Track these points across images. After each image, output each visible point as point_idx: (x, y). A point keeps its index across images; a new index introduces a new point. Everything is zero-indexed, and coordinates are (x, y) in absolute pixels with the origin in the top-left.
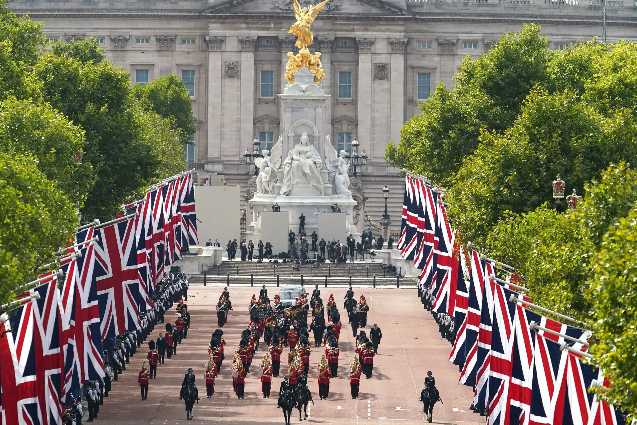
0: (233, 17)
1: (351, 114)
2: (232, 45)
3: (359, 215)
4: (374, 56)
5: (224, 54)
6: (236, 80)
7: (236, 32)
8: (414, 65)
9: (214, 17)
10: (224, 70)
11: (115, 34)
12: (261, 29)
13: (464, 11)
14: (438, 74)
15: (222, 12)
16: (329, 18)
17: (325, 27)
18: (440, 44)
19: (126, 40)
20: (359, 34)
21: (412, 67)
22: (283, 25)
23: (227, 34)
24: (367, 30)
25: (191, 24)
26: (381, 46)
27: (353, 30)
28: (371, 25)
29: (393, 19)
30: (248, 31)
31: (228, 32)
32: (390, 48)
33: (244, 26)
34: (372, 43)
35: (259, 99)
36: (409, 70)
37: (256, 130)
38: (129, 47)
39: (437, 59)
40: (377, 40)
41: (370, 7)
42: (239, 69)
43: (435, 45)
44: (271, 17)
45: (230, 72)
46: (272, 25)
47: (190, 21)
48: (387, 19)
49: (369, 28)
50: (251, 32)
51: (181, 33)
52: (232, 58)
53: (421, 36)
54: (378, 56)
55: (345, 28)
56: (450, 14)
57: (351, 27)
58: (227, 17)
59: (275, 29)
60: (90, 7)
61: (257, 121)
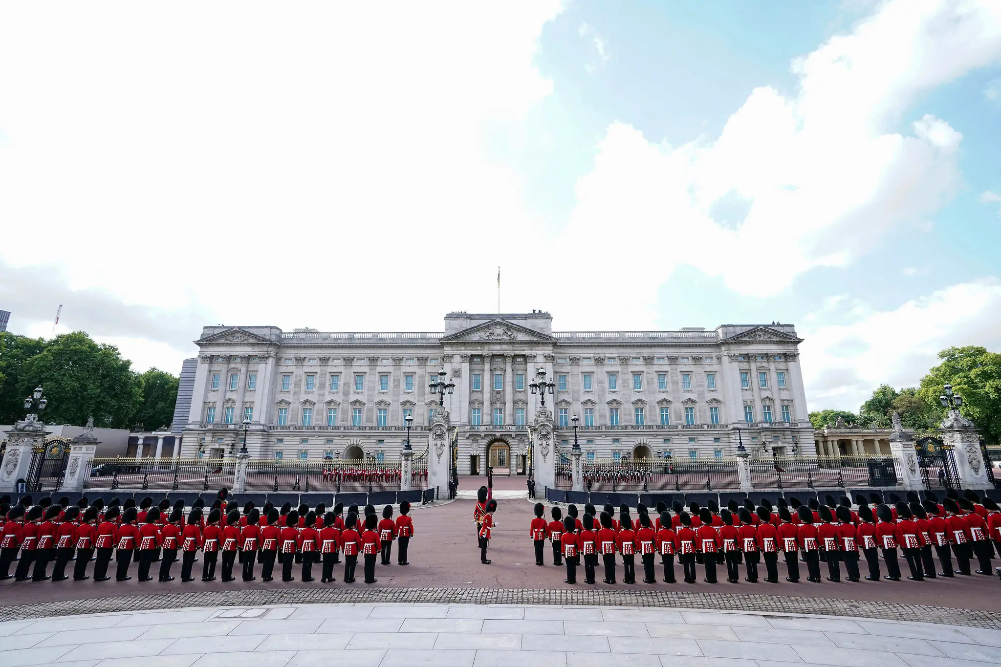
0: (457, 343)
1: (523, 398)
2: (457, 359)
3: (549, 445)
4: (536, 364)
5: (452, 364)
6: (459, 378)
7: (459, 352)
8: (557, 371)
9: (447, 343)
10: (452, 373)
11: (395, 356)
12: (473, 350)
13: (583, 342)
14: (570, 376)
15: (451, 340)
16: (510, 343)
17: (508, 348)
18: (571, 359)
19: (401, 360)
20: (527, 352)
21: (556, 372)
22: (485, 348)
23: (454, 353)
24: (532, 350)
25: (436, 351)
26: (540, 359)
27: (524, 350)
28: (534, 347)
29: (546, 343)
30: (465, 351)
31: (454, 352)
32: (545, 360)
33: (463, 348)
34: (535, 357)
35: (472, 390)
36: (555, 374)
37: (471, 408)
38: (403, 363)
39: (570, 367)
40: (537, 355)
41: (533, 337)
42: (461, 372)
43: (568, 360)
44: (479, 343)
45: (455, 374)
46: (479, 348)
47: (435, 349)
48: (542, 343)
49: (532, 348)
50: (468, 352)
51: (431, 356)
52: (456, 366)
53: (560, 356)
54: (538, 364)
55: (519, 348)
56: (576, 343)
57: (523, 348)
58: (454, 343)
59: (481, 350)
60: (382, 342)
61: (471, 403)
